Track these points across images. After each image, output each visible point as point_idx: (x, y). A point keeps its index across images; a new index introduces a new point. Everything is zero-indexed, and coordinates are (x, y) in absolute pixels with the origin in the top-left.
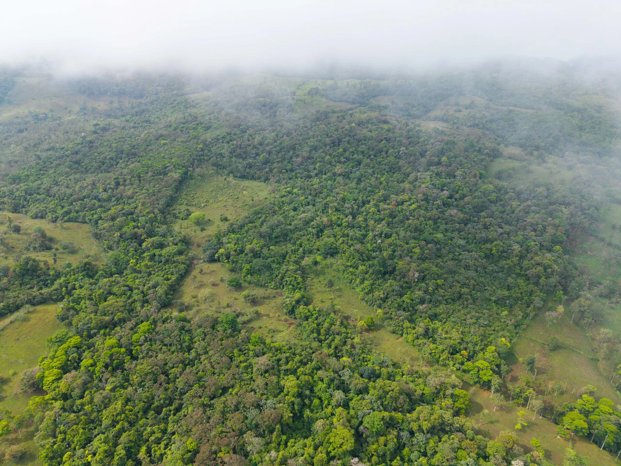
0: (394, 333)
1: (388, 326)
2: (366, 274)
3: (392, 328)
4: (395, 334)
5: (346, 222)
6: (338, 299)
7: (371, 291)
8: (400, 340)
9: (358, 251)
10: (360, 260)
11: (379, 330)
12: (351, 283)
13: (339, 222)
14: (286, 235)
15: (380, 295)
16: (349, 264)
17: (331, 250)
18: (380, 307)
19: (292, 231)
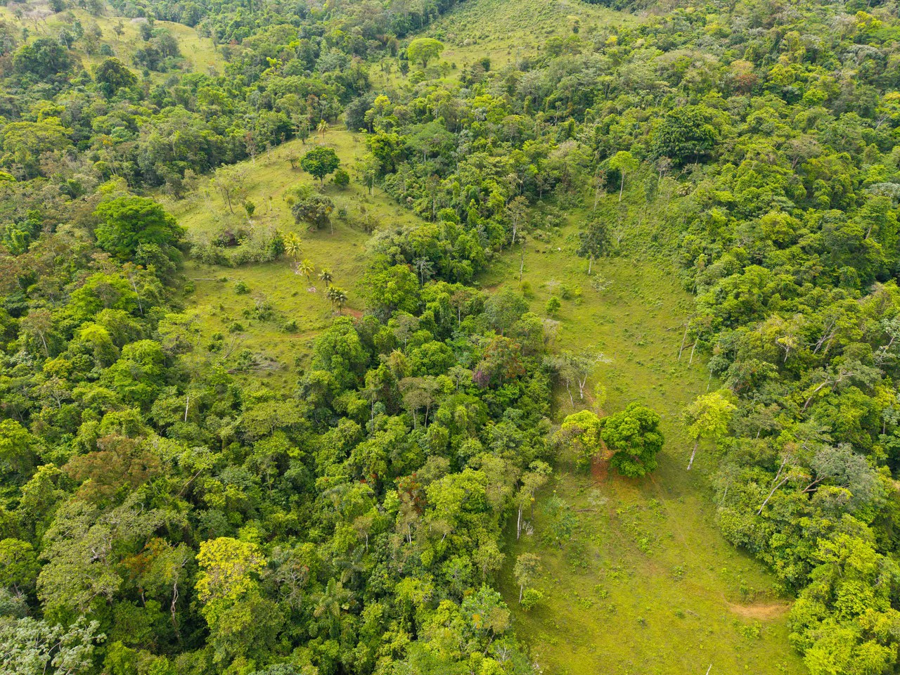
0: (745, 549)
1: (731, 498)
2: (780, 245)
3: (749, 521)
4: (744, 563)
5: (826, 86)
6: (598, 308)
7: (749, 312)
8: (759, 613)
9: (798, 161)
10: (789, 193)
11: (672, 493)
12: (690, 264)
13: (794, 87)
14: (588, 100)
15: (781, 333)
16: (725, 196)
17: (690, 144)
18: (748, 388)
19: (610, 91)
